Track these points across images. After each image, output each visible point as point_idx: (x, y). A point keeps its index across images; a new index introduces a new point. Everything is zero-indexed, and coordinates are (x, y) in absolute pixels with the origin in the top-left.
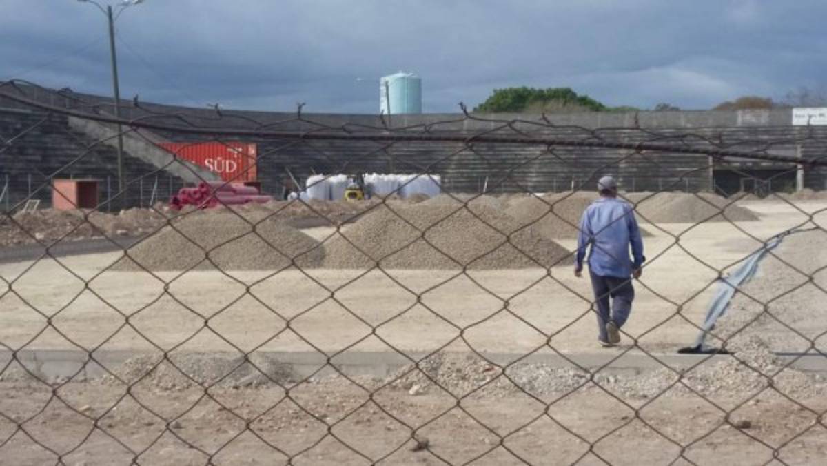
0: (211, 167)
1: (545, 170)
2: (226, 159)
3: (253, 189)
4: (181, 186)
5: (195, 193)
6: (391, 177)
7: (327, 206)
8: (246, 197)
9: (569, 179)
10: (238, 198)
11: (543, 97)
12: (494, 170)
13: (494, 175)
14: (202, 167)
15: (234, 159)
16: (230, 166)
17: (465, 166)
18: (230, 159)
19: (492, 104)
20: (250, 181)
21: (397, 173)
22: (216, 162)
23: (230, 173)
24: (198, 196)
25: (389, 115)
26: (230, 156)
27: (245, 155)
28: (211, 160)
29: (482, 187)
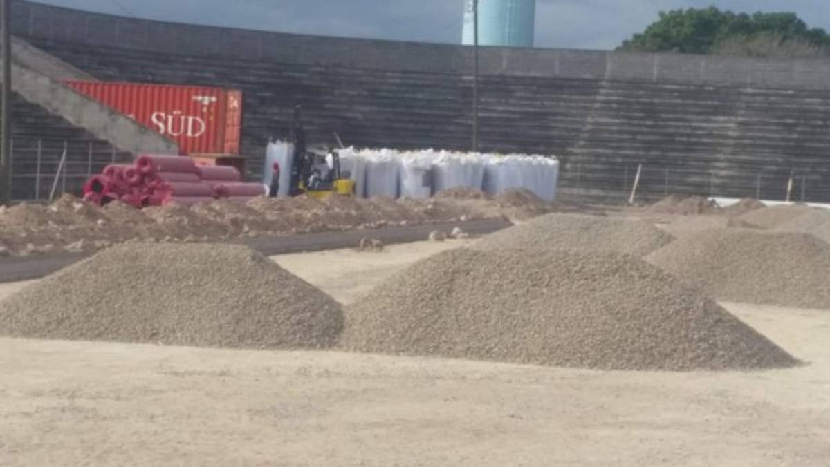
0: (161, 125)
1: (743, 157)
2: (188, 114)
3: (231, 169)
4: (107, 158)
5: (131, 173)
6: (473, 157)
7: (358, 208)
8: (218, 185)
9: (783, 176)
10: (204, 185)
11: (746, 27)
12: (654, 153)
13: (652, 162)
14: (144, 125)
15: (202, 116)
16: (194, 126)
17: (603, 143)
18: (195, 115)
19: (655, 35)
20: (227, 154)
21: (483, 151)
22: (170, 118)
23: (193, 139)
24: (134, 179)
25: (476, 48)
26: (195, 109)
27: (222, 107)
28: (163, 115)
29: (631, 181)
